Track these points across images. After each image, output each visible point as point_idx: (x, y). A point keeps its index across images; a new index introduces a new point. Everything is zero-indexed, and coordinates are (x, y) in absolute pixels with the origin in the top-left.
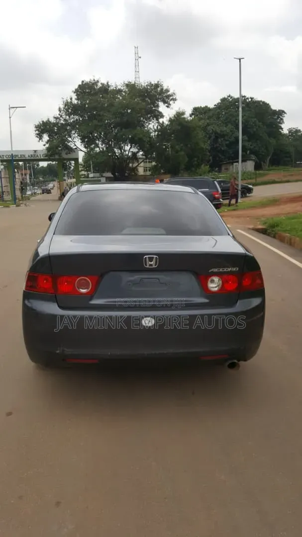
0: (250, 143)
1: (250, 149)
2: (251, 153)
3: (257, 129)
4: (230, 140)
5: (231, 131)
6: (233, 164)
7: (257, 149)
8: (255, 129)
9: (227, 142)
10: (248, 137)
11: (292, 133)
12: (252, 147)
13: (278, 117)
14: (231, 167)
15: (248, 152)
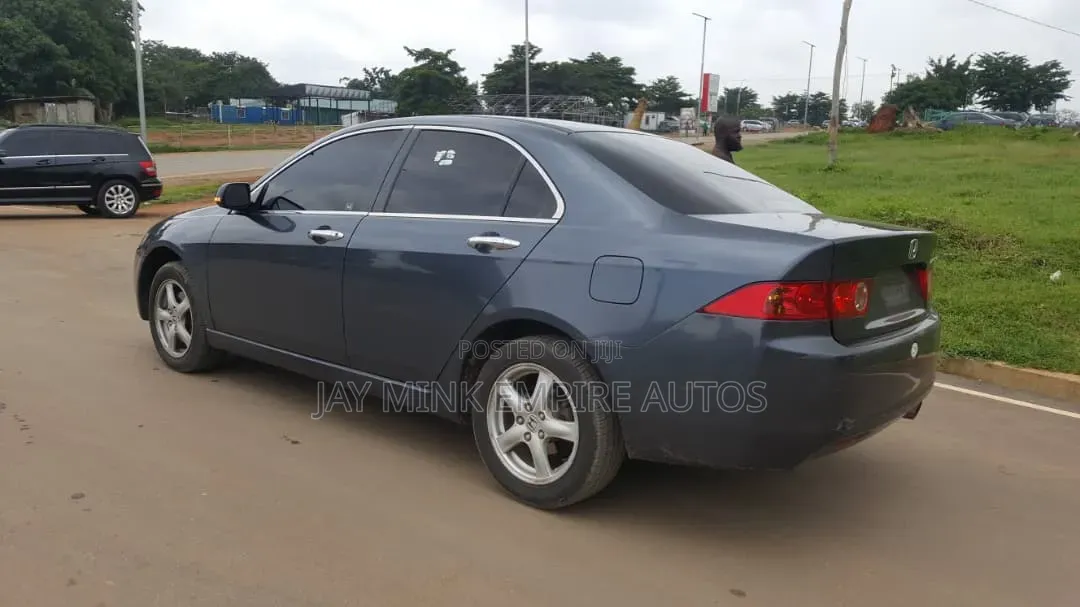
0: (76, 62)
1: (77, 77)
2: (80, 84)
3: (89, 35)
4: (24, 48)
5: (26, 31)
6: (43, 105)
7: (93, 76)
8: (85, 34)
9: (20, 55)
10: (70, 49)
11: (152, 52)
12: (82, 72)
13: (127, 15)
14: (39, 111)
15: (73, 82)
